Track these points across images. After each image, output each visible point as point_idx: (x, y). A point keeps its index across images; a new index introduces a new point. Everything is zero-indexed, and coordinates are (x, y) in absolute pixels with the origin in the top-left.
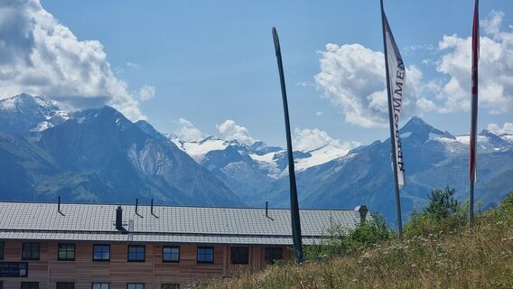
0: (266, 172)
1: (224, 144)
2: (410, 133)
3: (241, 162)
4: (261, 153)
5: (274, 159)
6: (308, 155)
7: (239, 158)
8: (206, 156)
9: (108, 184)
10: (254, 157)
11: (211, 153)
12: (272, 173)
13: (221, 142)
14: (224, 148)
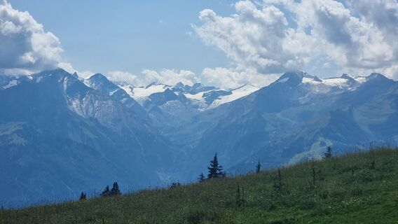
0: (197, 107)
1: (164, 88)
2: (288, 78)
3: (176, 101)
4: (193, 93)
5: (203, 97)
6: (229, 93)
7: (175, 97)
8: (149, 97)
9: (38, 130)
10: (188, 96)
11: (153, 95)
12: (201, 108)
13: (162, 86)
14: (164, 90)
